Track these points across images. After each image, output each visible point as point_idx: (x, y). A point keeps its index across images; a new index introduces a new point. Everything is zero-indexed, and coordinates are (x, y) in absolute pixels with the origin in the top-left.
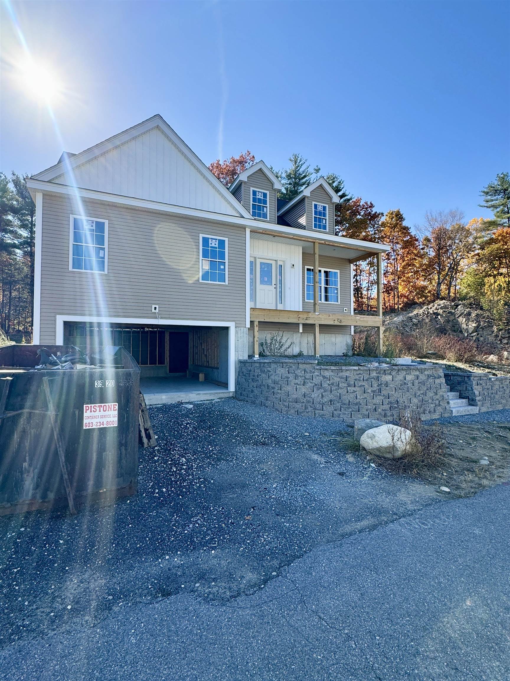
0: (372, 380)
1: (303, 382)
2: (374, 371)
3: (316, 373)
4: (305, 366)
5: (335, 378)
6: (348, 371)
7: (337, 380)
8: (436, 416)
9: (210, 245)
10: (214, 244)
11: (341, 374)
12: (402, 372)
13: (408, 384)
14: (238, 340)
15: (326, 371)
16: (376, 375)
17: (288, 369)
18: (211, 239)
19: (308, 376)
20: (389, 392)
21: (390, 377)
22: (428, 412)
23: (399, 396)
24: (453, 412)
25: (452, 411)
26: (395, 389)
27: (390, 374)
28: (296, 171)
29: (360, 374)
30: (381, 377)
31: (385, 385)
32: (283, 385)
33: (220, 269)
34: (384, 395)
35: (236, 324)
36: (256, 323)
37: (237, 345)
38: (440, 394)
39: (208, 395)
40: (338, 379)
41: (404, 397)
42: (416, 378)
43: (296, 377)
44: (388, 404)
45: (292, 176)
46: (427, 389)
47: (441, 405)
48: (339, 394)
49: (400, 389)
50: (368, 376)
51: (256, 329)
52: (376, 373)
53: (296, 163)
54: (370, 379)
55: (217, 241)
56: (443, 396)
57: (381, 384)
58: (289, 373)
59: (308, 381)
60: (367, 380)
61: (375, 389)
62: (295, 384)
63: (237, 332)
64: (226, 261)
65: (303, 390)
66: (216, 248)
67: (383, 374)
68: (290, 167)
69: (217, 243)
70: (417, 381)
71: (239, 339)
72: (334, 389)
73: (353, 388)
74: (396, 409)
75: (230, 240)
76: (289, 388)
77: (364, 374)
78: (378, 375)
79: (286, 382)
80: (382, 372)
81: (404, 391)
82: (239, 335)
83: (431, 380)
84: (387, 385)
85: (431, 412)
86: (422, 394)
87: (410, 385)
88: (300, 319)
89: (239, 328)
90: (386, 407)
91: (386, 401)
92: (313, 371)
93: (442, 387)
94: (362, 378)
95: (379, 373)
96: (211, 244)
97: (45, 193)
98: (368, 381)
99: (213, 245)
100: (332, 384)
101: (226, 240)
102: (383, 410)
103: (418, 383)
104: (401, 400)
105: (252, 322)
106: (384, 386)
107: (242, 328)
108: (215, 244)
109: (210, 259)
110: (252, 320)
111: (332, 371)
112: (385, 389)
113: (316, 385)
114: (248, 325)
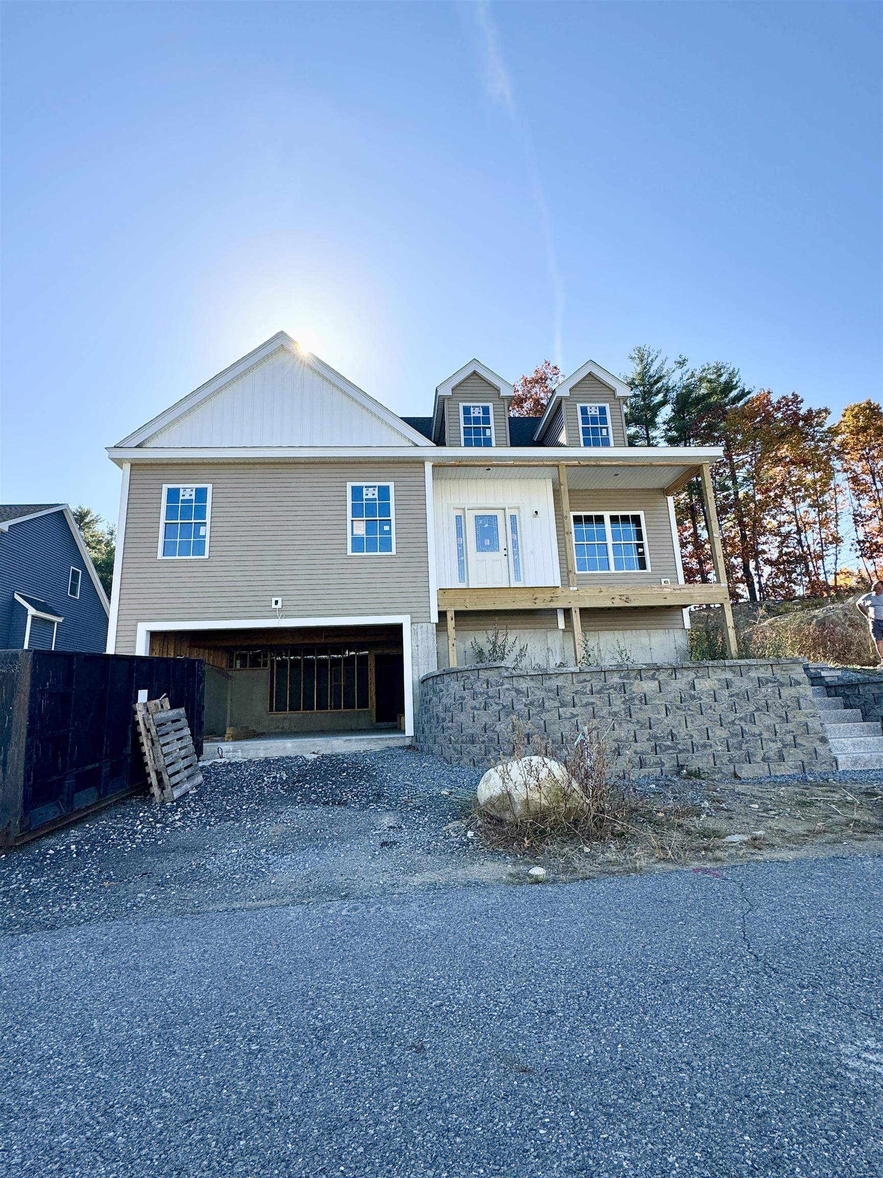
0: (611, 691)
1: (483, 704)
2: (615, 674)
3: (506, 686)
4: (488, 673)
5: (537, 692)
6: (562, 677)
7: (540, 694)
8: (786, 769)
9: (365, 497)
10: (370, 494)
11: (548, 684)
12: (686, 673)
13: (701, 699)
14: (418, 646)
15: (521, 679)
16: (621, 681)
17: (462, 683)
18: (366, 487)
19: (492, 691)
20: (652, 716)
21: (654, 685)
22: (759, 760)
23: (675, 723)
24: (840, 761)
25: (836, 761)
26: (667, 709)
27: (653, 678)
28: (643, 374)
29: (585, 681)
30: (631, 684)
31: (641, 701)
32: (456, 712)
33: (383, 532)
34: (638, 722)
35: (412, 618)
36: (450, 615)
37: (415, 655)
38: (799, 720)
39: (365, 743)
40: (543, 693)
41: (689, 725)
42: (725, 685)
43: (474, 696)
44: (648, 740)
45: (637, 382)
46: (757, 709)
47: (800, 745)
48: (542, 722)
49: (678, 708)
50: (601, 684)
51: (451, 624)
52: (620, 678)
53: (642, 361)
54: (607, 689)
55: (377, 489)
56: (807, 725)
57: (633, 699)
58: (464, 690)
59: (491, 701)
60: (599, 692)
61: (615, 709)
62: (472, 708)
63: (414, 633)
64: (392, 517)
65: (485, 718)
66: (375, 499)
67: (636, 678)
68: (632, 370)
69: (376, 492)
70: (726, 692)
71: (419, 644)
72: (535, 712)
73: (571, 710)
74: (671, 751)
75: (398, 484)
76: (462, 717)
77: (593, 681)
78: (625, 681)
79: (460, 706)
80: (633, 674)
81: (689, 712)
82: (420, 637)
83: (768, 690)
84: (645, 700)
85: (769, 758)
86: (740, 719)
87: (706, 700)
88: (536, 601)
89: (420, 625)
90: (644, 746)
91: (643, 735)
92: (501, 681)
93: (803, 705)
94: (589, 688)
95: (627, 677)
96: (367, 495)
97: (134, 462)
98: (602, 693)
99: (370, 496)
100: (532, 703)
101: (391, 485)
102: (635, 752)
103: (731, 696)
104: (682, 732)
105: (442, 615)
106: (637, 702)
107: (424, 625)
108: (374, 494)
109: (364, 518)
110: (441, 609)
111: (532, 679)
112: (641, 709)
113: (504, 707)
114: (435, 619)
